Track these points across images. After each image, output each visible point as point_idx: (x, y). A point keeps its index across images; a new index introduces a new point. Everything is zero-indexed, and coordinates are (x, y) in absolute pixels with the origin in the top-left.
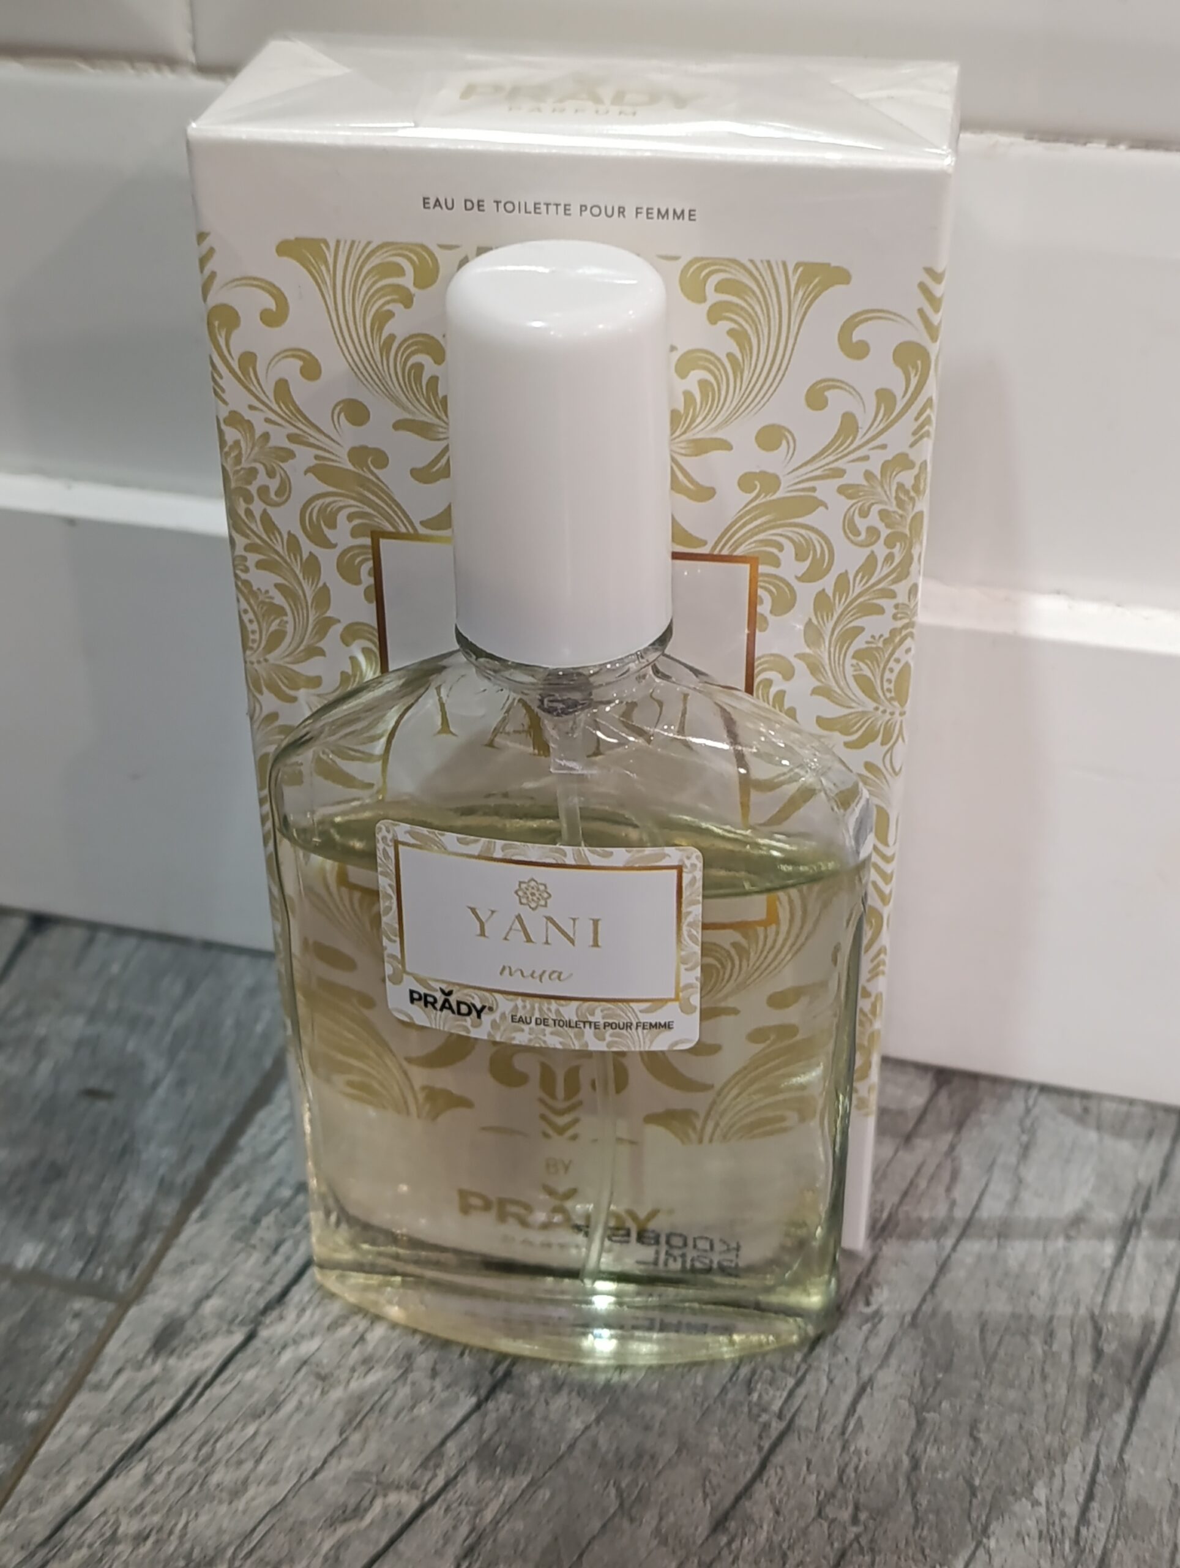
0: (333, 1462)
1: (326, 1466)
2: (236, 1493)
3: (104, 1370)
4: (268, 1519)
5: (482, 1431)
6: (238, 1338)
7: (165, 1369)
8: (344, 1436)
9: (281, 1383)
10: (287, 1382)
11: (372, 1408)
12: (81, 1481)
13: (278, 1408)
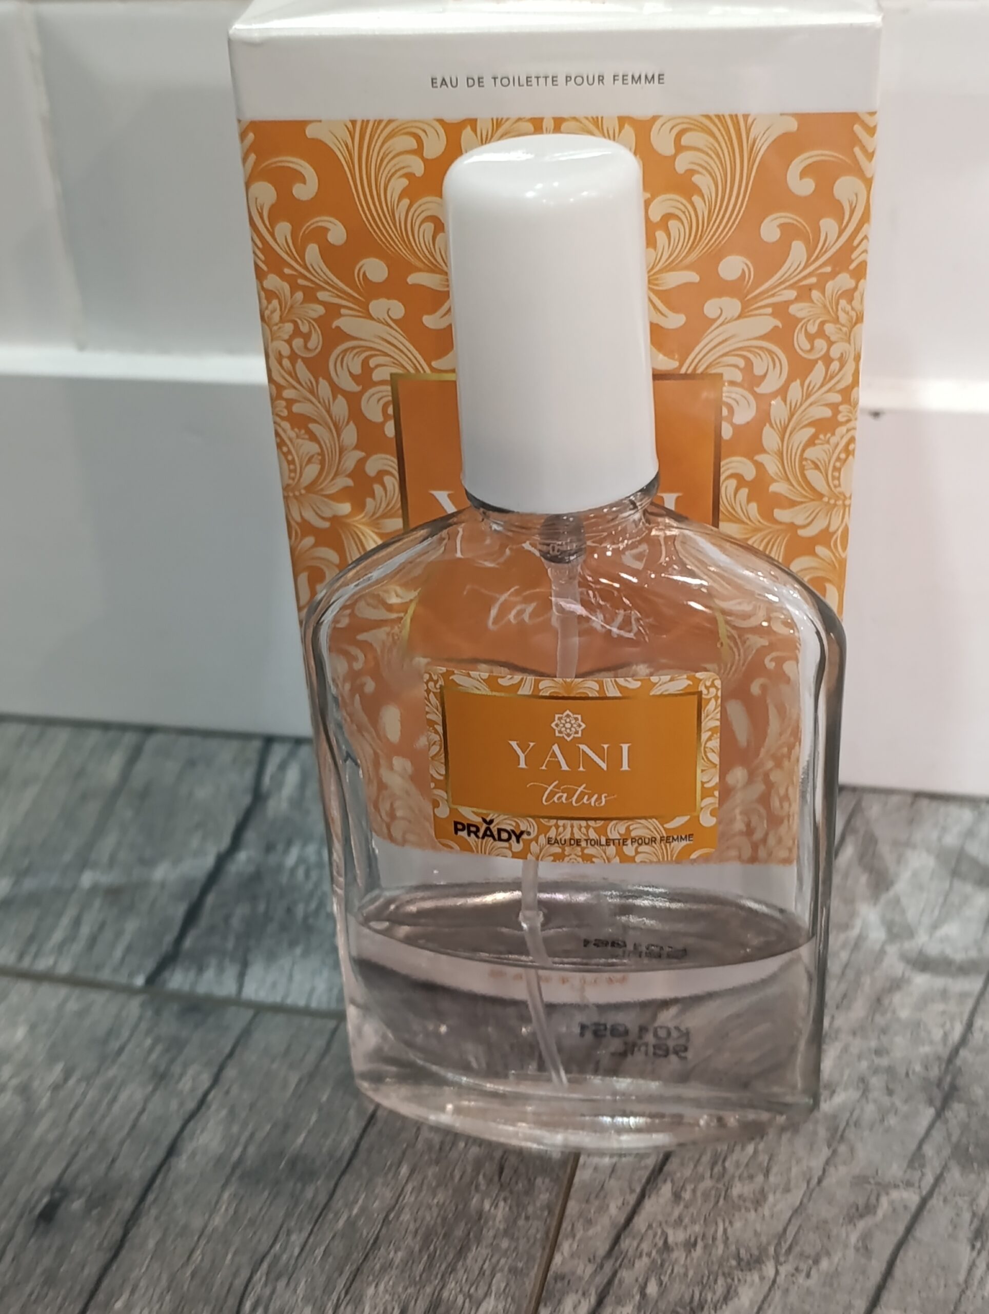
0: (831, 1170)
1: (827, 1174)
2: (759, 1200)
4: (793, 1221)
5: (949, 1135)
8: (832, 1149)
11: (847, 1124)
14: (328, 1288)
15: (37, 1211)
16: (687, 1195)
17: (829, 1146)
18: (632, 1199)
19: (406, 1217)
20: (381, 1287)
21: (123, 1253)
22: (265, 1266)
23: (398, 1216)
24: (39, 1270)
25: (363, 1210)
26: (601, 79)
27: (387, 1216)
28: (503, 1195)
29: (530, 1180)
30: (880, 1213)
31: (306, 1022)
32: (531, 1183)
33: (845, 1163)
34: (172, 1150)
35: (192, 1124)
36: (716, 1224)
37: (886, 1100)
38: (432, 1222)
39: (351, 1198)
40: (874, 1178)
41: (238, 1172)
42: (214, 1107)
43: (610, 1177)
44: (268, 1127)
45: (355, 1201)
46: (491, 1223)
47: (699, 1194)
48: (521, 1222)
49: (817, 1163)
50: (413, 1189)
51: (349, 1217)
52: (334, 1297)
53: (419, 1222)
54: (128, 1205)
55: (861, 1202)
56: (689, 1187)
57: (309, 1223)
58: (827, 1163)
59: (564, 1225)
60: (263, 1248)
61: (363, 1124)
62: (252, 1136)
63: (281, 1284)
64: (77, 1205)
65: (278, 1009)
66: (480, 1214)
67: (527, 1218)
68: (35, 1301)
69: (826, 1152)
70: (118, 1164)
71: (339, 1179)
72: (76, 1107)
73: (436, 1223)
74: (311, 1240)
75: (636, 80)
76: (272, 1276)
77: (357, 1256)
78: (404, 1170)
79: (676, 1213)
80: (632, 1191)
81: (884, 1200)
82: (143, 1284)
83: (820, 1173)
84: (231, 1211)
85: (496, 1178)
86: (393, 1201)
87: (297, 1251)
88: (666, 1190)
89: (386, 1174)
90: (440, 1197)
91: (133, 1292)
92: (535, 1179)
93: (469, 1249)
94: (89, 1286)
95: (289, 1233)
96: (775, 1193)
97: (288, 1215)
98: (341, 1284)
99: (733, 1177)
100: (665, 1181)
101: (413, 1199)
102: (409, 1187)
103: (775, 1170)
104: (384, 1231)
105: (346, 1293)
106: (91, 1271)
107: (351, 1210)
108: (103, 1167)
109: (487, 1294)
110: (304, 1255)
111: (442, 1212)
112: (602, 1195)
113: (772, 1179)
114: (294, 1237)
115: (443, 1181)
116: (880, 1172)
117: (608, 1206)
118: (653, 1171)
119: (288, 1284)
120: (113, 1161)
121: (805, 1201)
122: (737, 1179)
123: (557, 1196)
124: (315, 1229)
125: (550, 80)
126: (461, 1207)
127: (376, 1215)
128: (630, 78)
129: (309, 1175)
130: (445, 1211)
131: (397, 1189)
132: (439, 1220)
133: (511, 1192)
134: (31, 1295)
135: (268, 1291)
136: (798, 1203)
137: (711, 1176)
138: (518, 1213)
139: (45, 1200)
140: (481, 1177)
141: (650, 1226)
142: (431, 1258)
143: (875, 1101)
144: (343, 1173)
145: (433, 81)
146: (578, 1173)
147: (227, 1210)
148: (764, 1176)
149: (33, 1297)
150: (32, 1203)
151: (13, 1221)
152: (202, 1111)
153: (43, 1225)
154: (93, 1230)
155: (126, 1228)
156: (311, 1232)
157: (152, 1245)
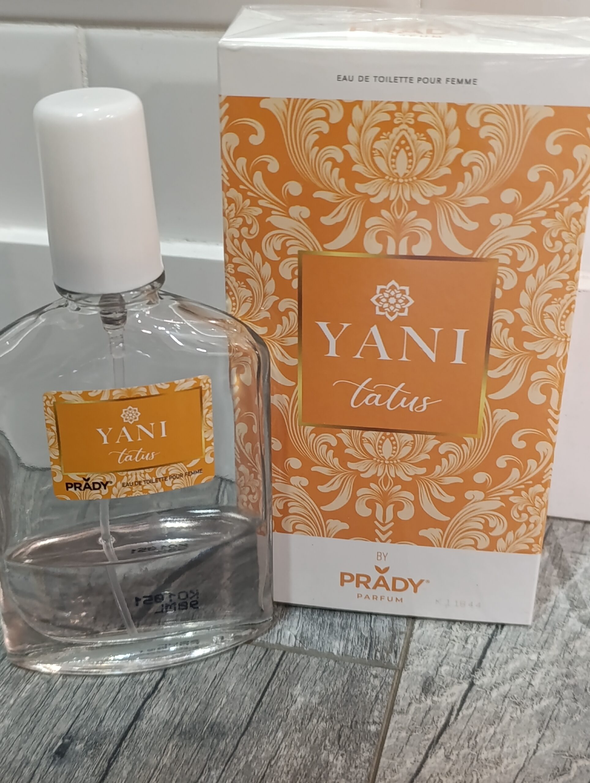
0: (541, 746)
1: (539, 748)
2: (497, 763)
3: (402, 703)
4: (519, 776)
6: (465, 686)
7: (433, 702)
8: (541, 733)
9: (497, 707)
10: (500, 707)
11: (550, 719)
12: (413, 760)
13: (501, 720)
15: (55, 750)
16: (453, 757)
17: (540, 731)
18: (420, 758)
19: (281, 763)
23: (276, 763)
25: (255, 758)
26: (439, 80)
27: (270, 762)
28: (341, 752)
29: (357, 744)
30: (572, 773)
33: (549, 742)
34: (137, 716)
35: (148, 703)
36: (472, 776)
37: (574, 705)
38: (298, 768)
39: (248, 750)
40: (568, 752)
41: (177, 732)
42: (162, 691)
43: (406, 744)
44: (196, 705)
45: (250, 752)
46: (334, 769)
47: (461, 757)
48: (352, 770)
49: (532, 741)
50: (286, 746)
51: (247, 762)
53: (289, 766)
54: (111, 748)
55: (560, 766)
56: (455, 752)
57: (222, 765)
58: (539, 741)
59: (379, 773)
61: (254, 705)
62: (186, 710)
64: (79, 747)
66: (327, 763)
67: (356, 767)
69: (538, 735)
70: (104, 723)
71: (240, 738)
73: (300, 768)
74: (223, 775)
75: (460, 82)
78: (280, 734)
79: (448, 767)
80: (420, 754)
81: (574, 765)
83: (535, 748)
84: (174, 755)
85: (336, 743)
86: (274, 754)
88: (441, 753)
89: (269, 737)
90: (302, 752)
92: (360, 744)
95: (210, 770)
96: (507, 759)
97: (209, 759)
99: (481, 748)
100: (440, 748)
101: (285, 753)
102: (283, 745)
103: (507, 744)
104: (268, 771)
107: (247, 757)
108: (95, 725)
111: (304, 762)
112: (402, 755)
113: (505, 749)
114: (213, 773)
115: (303, 742)
116: (571, 748)
117: (405, 762)
118: (433, 742)
120: (101, 722)
121: (526, 764)
122: (484, 749)
123: (374, 755)
124: (226, 768)
125: (408, 80)
126: (315, 758)
127: (263, 762)
128: (456, 80)
129: (221, 735)
130: (306, 761)
131: (276, 746)
132: (302, 766)
133: (346, 751)
136: (522, 766)
137: (468, 747)
138: (350, 764)
139: (60, 743)
140: (327, 741)
141: (432, 776)
143: (567, 706)
144: (243, 734)
145: (339, 77)
146: (387, 741)
147: (171, 755)
148: (501, 747)
150: (51, 746)
151: (39, 756)
152: (156, 693)
153: (58, 759)
154: (89, 762)
155: (109, 763)
156: (224, 770)
157: (125, 773)
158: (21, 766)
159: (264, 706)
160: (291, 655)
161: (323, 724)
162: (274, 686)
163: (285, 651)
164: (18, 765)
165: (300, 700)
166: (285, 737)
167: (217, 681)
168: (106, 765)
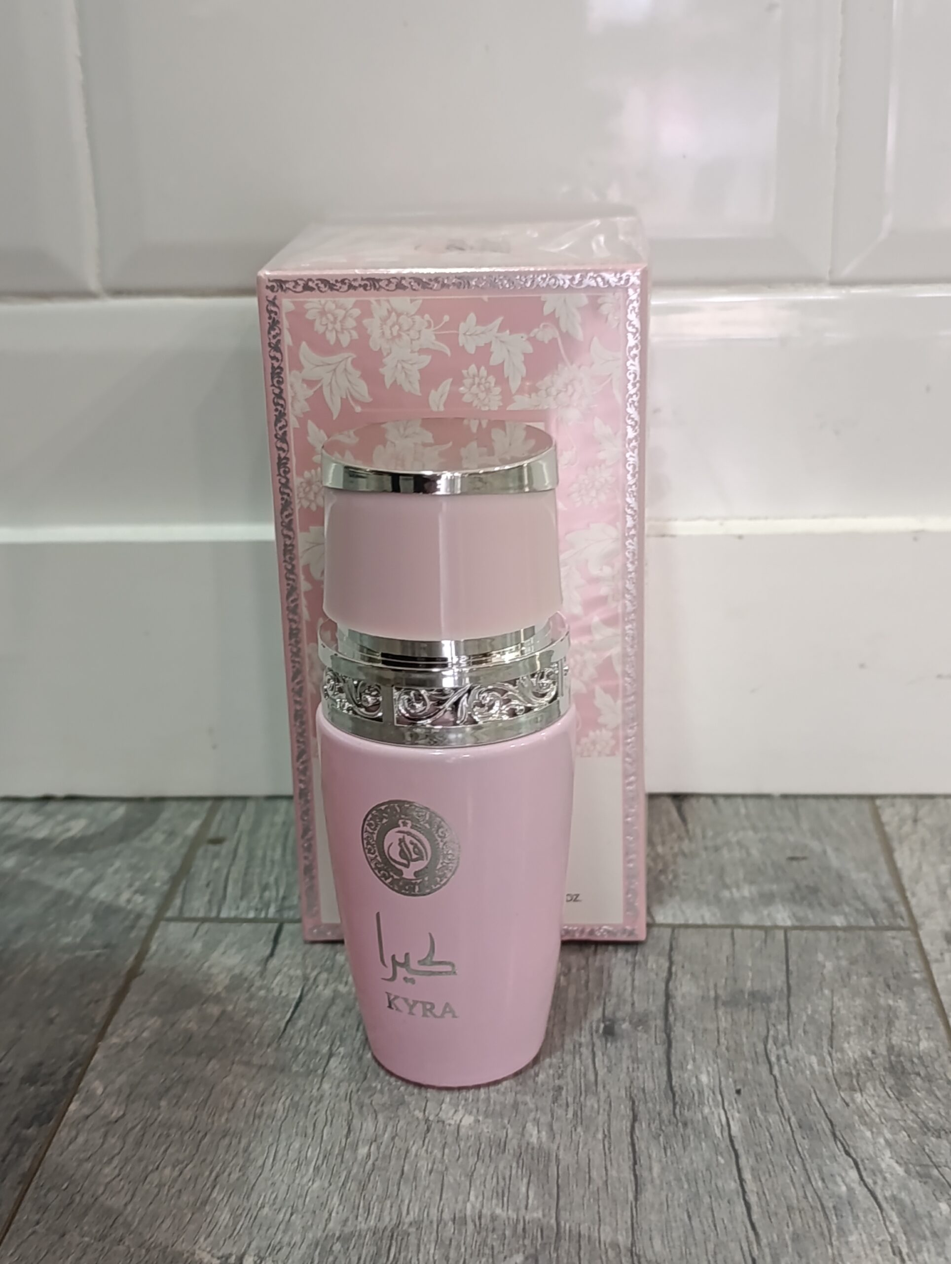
14: (818, 1046)
15: (601, 1031)
19: (843, 1011)
20: (852, 1043)
21: (674, 1044)
22: (770, 1041)
23: (838, 1012)
24: (624, 1057)
25: (815, 1011)
27: (831, 1013)
28: (897, 996)
29: (910, 989)
31: (710, 930)
32: (912, 992)
34: (668, 996)
35: (671, 984)
38: (862, 1013)
39: (802, 1006)
41: (720, 1004)
42: (680, 974)
44: (723, 981)
45: (806, 1008)
46: (899, 1010)
48: (917, 1007)
50: (839, 999)
51: (807, 1016)
52: (825, 1050)
53: (853, 1013)
54: (660, 1023)
57: (784, 1021)
60: (764, 1033)
61: (784, 973)
62: (716, 985)
63: (787, 1048)
64: (625, 1026)
65: (686, 926)
66: (890, 1007)
67: (920, 1005)
68: (633, 1071)
70: (636, 1005)
71: (788, 999)
72: (587, 982)
73: (864, 1012)
74: (791, 1027)
76: (779, 1045)
77: (826, 1032)
78: (827, 992)
82: (697, 1056)
84: (729, 1019)
85: (888, 990)
86: (830, 1006)
87: (786, 1033)
89: (816, 995)
90: (858, 1001)
91: (694, 1060)
92: (912, 988)
93: (894, 1022)
94: (664, 1061)
95: (774, 1025)
97: (768, 1018)
98: (825, 1043)
101: (842, 1004)
102: (835, 999)
104: (834, 1019)
105: (832, 1047)
106: (659, 1053)
107: (806, 1012)
108: (628, 1008)
109: (920, 1040)
110: (791, 1033)
111: (865, 1008)
114: (779, 1027)
115: (855, 994)
119: (791, 1047)
120: (633, 1004)
124: (790, 1022)
126: (875, 1004)
127: (824, 1013)
129: (767, 999)
131: (828, 1000)
132: (866, 1011)
133: (902, 995)
134: (628, 1068)
135: (781, 1052)
138: (912, 1003)
139: (602, 1026)
140: (878, 991)
142: (873, 1027)
144: (789, 996)
147: (725, 1019)
149: (631, 1069)
150: (594, 1028)
151: (588, 1037)
152: (674, 976)
153: (610, 1039)
154: (645, 1036)
155: (666, 1033)
156: (788, 1024)
157: (689, 1039)
158: (574, 1047)
159: (795, 974)
160: (795, 932)
161: (865, 980)
162: (793, 957)
163: (786, 930)
164: (572, 1047)
165: (829, 965)
166: (832, 991)
167: (731, 960)
168: (664, 1036)
